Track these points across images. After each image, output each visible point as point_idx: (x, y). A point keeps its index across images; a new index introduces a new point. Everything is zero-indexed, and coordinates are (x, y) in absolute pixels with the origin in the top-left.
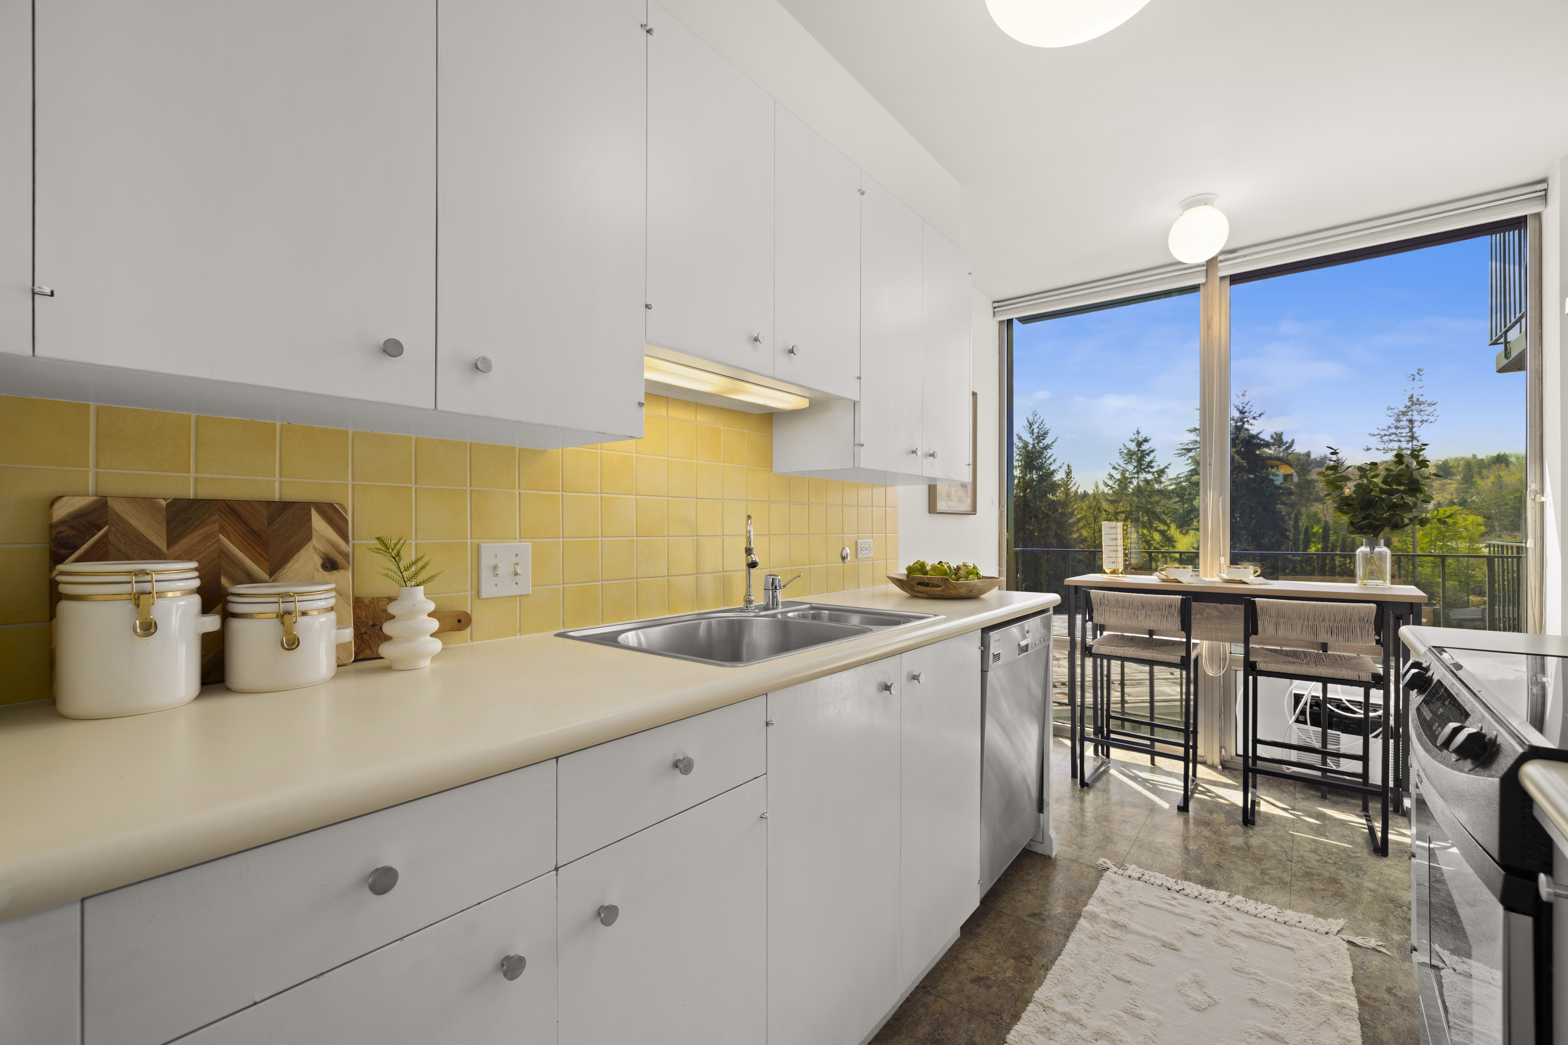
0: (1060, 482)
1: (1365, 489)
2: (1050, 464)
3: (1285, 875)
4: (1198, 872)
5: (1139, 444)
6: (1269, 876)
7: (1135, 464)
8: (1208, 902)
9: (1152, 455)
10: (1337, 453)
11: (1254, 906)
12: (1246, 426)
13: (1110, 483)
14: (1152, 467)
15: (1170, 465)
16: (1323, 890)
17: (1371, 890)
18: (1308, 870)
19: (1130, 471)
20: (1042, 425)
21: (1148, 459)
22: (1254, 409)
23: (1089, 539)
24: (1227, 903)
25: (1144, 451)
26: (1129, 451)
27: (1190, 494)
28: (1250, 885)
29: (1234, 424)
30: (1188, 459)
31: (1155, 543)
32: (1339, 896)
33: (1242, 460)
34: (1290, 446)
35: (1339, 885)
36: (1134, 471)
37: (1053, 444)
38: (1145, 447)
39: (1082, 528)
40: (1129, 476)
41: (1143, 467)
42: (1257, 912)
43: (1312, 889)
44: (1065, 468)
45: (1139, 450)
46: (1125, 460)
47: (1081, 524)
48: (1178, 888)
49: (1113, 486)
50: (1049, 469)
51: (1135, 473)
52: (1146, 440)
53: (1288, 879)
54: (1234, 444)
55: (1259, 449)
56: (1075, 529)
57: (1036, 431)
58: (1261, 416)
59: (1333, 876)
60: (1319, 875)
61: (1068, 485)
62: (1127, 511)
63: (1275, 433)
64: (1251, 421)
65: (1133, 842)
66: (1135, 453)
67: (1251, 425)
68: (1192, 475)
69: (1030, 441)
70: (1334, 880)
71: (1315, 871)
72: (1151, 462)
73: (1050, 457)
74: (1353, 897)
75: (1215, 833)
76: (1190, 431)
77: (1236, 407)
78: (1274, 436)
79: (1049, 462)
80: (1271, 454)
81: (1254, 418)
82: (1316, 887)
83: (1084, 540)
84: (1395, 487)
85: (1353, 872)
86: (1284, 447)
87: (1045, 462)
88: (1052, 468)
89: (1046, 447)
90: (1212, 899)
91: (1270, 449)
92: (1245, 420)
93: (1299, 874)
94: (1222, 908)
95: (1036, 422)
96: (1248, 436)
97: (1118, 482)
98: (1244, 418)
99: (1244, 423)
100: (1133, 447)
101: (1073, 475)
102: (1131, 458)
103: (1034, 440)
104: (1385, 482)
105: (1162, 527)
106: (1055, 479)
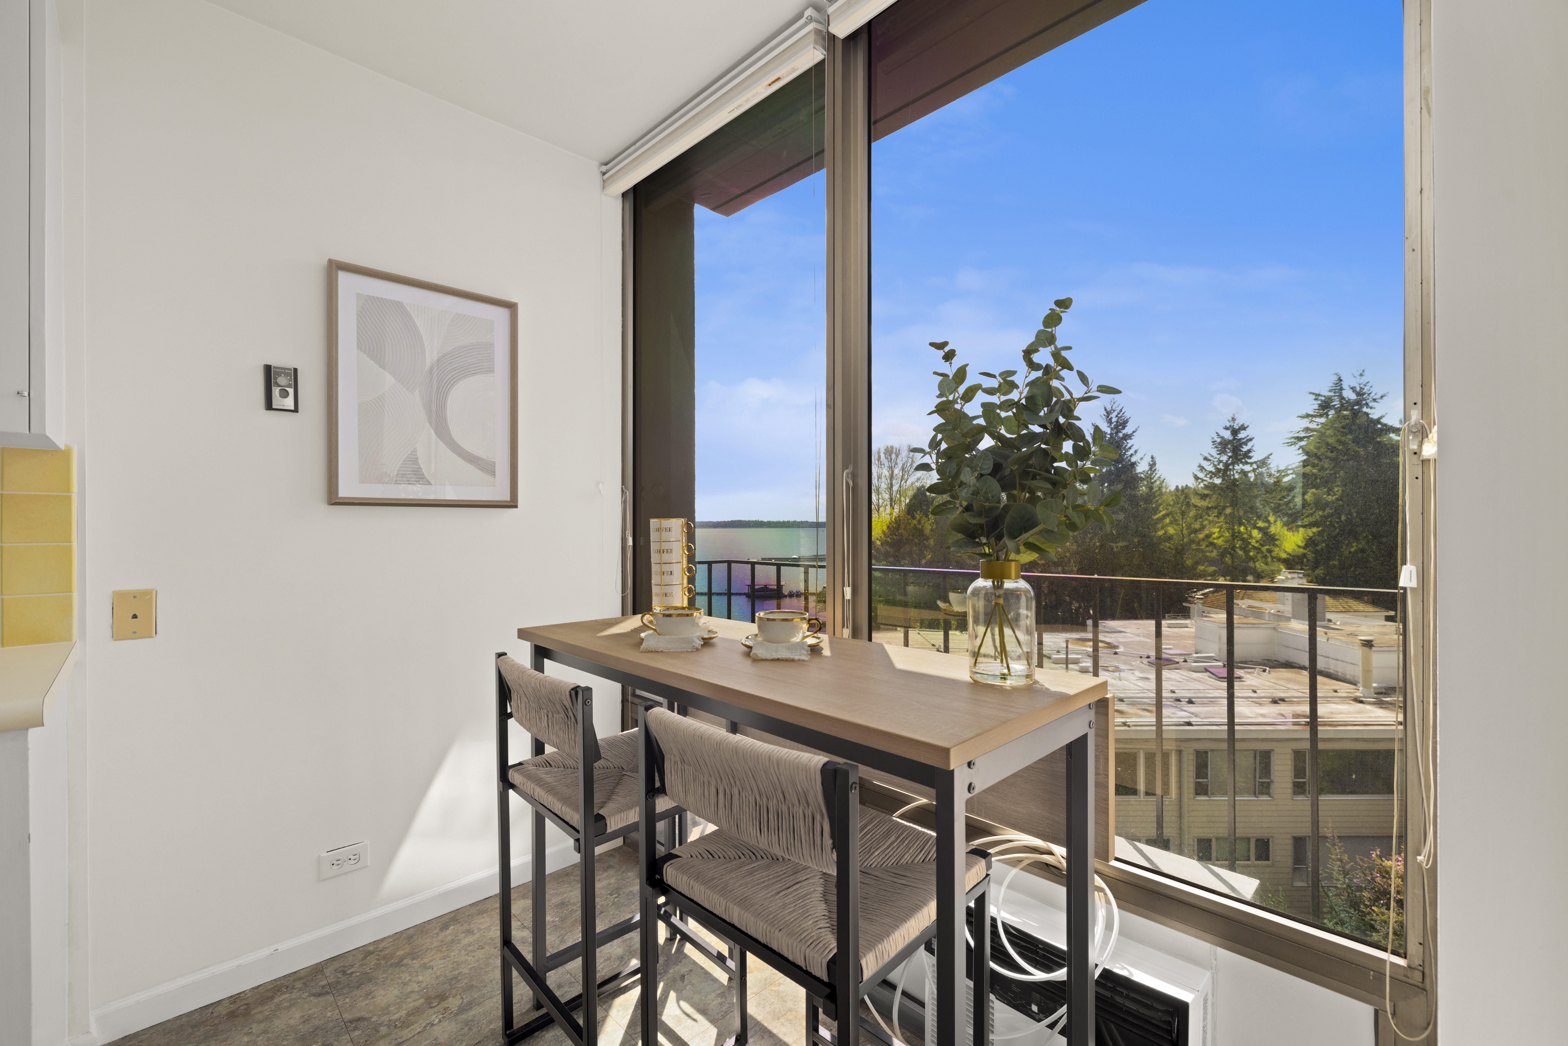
0: (1142, 475)
2: (1131, 455)
5: (1235, 432)
7: (1230, 454)
9: (1250, 444)
12: (1365, 409)
13: (1201, 475)
14: (1250, 458)
19: (1224, 462)
20: (1121, 413)
21: (1245, 449)
22: (1374, 390)
23: (1175, 537)
25: (1241, 439)
26: (1223, 439)
30: (1299, 449)
31: (1254, 541)
36: (1229, 462)
37: (1134, 434)
38: (1242, 435)
39: (1167, 525)
40: (1223, 468)
41: (1239, 457)
44: (1148, 459)
45: (1234, 439)
46: (1217, 451)
47: (1167, 521)
49: (1205, 478)
50: (1130, 460)
51: (1230, 465)
52: (1243, 428)
56: (1159, 526)
57: (1114, 420)
58: (1384, 398)
61: (1151, 479)
64: (1371, 404)
66: (1230, 442)
67: (1371, 408)
69: (1108, 431)
72: (1249, 451)
73: (1130, 448)
76: (1301, 417)
77: (1352, 388)
78: (1400, 420)
79: (1129, 453)
81: (1375, 400)
83: (1169, 538)
87: (1125, 453)
88: (1133, 460)
89: (1126, 437)
91: (1396, 435)
92: (1364, 402)
95: (1114, 411)
96: (1368, 421)
97: (1210, 474)
98: (1362, 401)
99: (1361, 406)
100: (1227, 435)
101: (1157, 467)
102: (1225, 448)
103: (1112, 429)
105: (1261, 524)
106: (1138, 471)
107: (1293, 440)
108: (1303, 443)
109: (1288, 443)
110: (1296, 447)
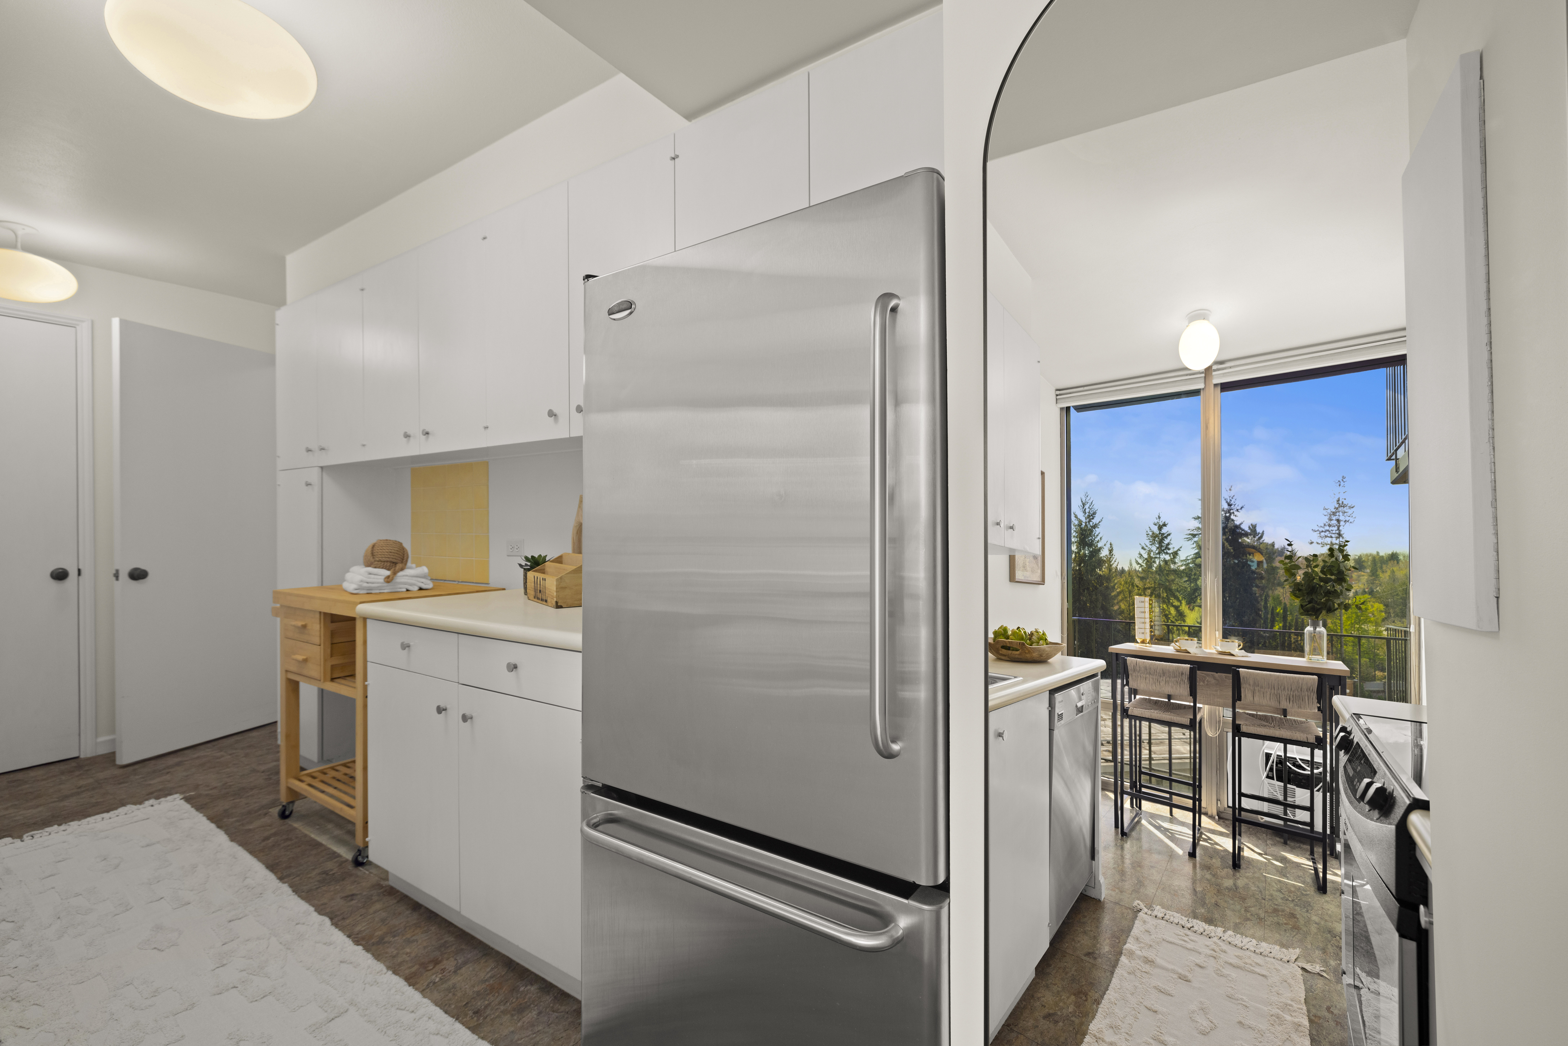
0: (1105, 559)
1: (1309, 577)
2: (1098, 542)
3: (1260, 912)
4: (1203, 911)
5: (1160, 528)
6: (1250, 913)
7: (1157, 546)
8: (1210, 938)
9: (1169, 538)
10: (1292, 545)
11: (1240, 939)
12: (1232, 517)
13: (1140, 561)
14: (1169, 549)
15: (1181, 547)
16: (1285, 924)
17: (1316, 923)
18: (1275, 907)
19: (1154, 551)
20: (1092, 505)
21: (1166, 541)
22: (1237, 503)
23: (1125, 611)
24: (1222, 938)
25: (1163, 534)
26: (1153, 533)
27: (1195, 574)
28: (1237, 921)
29: (1224, 515)
30: (1193, 544)
31: (1172, 617)
32: (1296, 929)
33: (1230, 546)
34: (1261, 537)
35: (1296, 920)
36: (1157, 552)
37: (1100, 524)
38: (1164, 530)
39: (1121, 601)
40: (1153, 556)
41: (1163, 548)
42: (1242, 945)
43: (1278, 923)
44: (1108, 545)
45: (1160, 533)
46: (1148, 541)
47: (1120, 598)
48: (1189, 926)
49: (1142, 564)
50: (1097, 546)
51: (1157, 554)
52: (1165, 525)
53: (1262, 915)
54: (1224, 533)
55: (1241, 538)
56: (1116, 601)
57: (1087, 511)
58: (1242, 509)
59: (1291, 912)
60: (1283, 910)
61: (1110, 562)
62: (1152, 587)
63: (1252, 525)
64: (1236, 513)
65: (1158, 885)
66: (1157, 536)
67: (1236, 516)
68: (1196, 558)
69: (1083, 519)
71: (1281, 907)
72: (1169, 544)
73: (1097, 535)
74: (1305, 929)
75: (1214, 876)
76: (1194, 518)
77: (1225, 500)
78: (1251, 527)
79: (1097, 539)
80: (1249, 543)
81: (1237, 510)
82: (1281, 922)
83: (1122, 612)
84: (1329, 576)
85: (1304, 907)
86: (1257, 537)
87: (1094, 539)
88: (1099, 545)
89: (1095, 526)
90: (1212, 934)
91: (1248, 538)
92: (1232, 511)
93: (1270, 911)
94: (1219, 942)
95: (1087, 503)
96: (1234, 526)
97: (1146, 561)
98: (1231, 510)
99: (1230, 515)
100: (1155, 529)
101: (1114, 552)
102: (1154, 540)
103: (1086, 519)
104: (1322, 571)
105: (1176, 603)
106: (1101, 555)
107: (1190, 536)
108: (1196, 539)
109: (1187, 538)
110: (1193, 542)
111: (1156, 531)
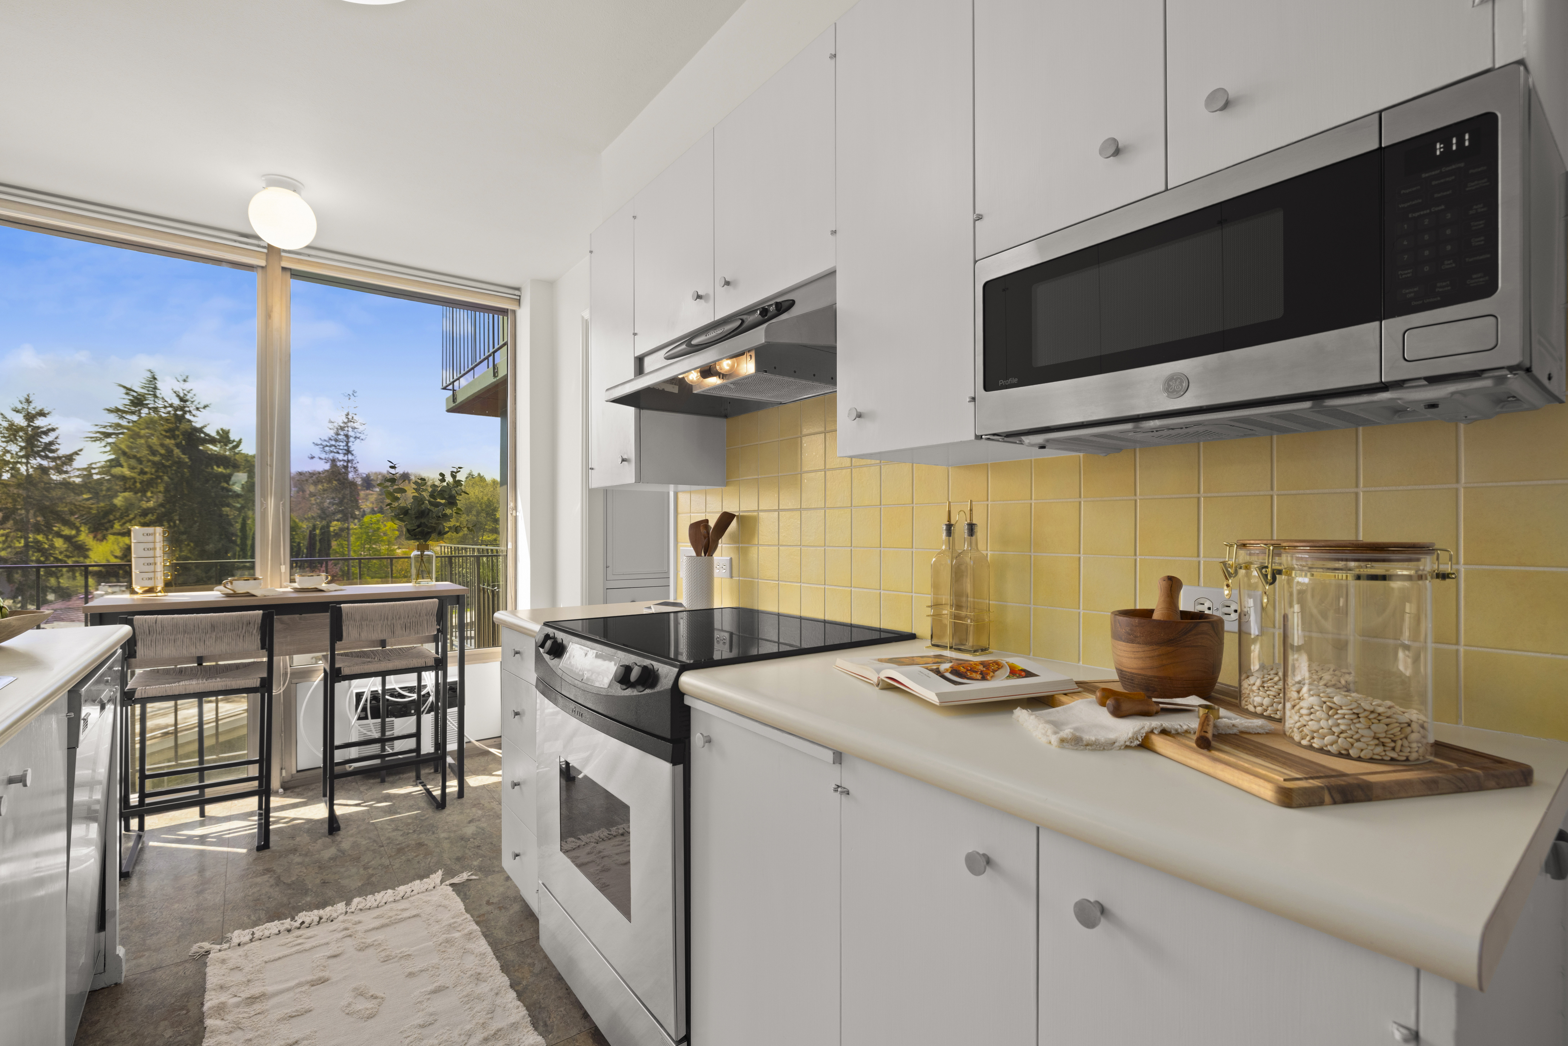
3: (383, 860)
5: (30, 418)
6: (371, 869)
8: (332, 921)
11: (372, 899)
16: (416, 856)
17: (446, 839)
18: (398, 847)
24: (349, 911)
28: (360, 884)
32: (429, 855)
35: (425, 847)
42: (377, 903)
43: (408, 860)
45: (29, 426)
48: (297, 924)
52: (41, 414)
53: (387, 862)
59: (418, 842)
60: (408, 846)
65: (222, 908)
66: (22, 428)
70: (420, 845)
71: (403, 845)
72: (51, 443)
74: (438, 850)
75: (306, 855)
82: (410, 857)
85: (429, 831)
90: (335, 915)
93: (393, 854)
94: (346, 917)
110: (103, 443)
111: (20, 420)
